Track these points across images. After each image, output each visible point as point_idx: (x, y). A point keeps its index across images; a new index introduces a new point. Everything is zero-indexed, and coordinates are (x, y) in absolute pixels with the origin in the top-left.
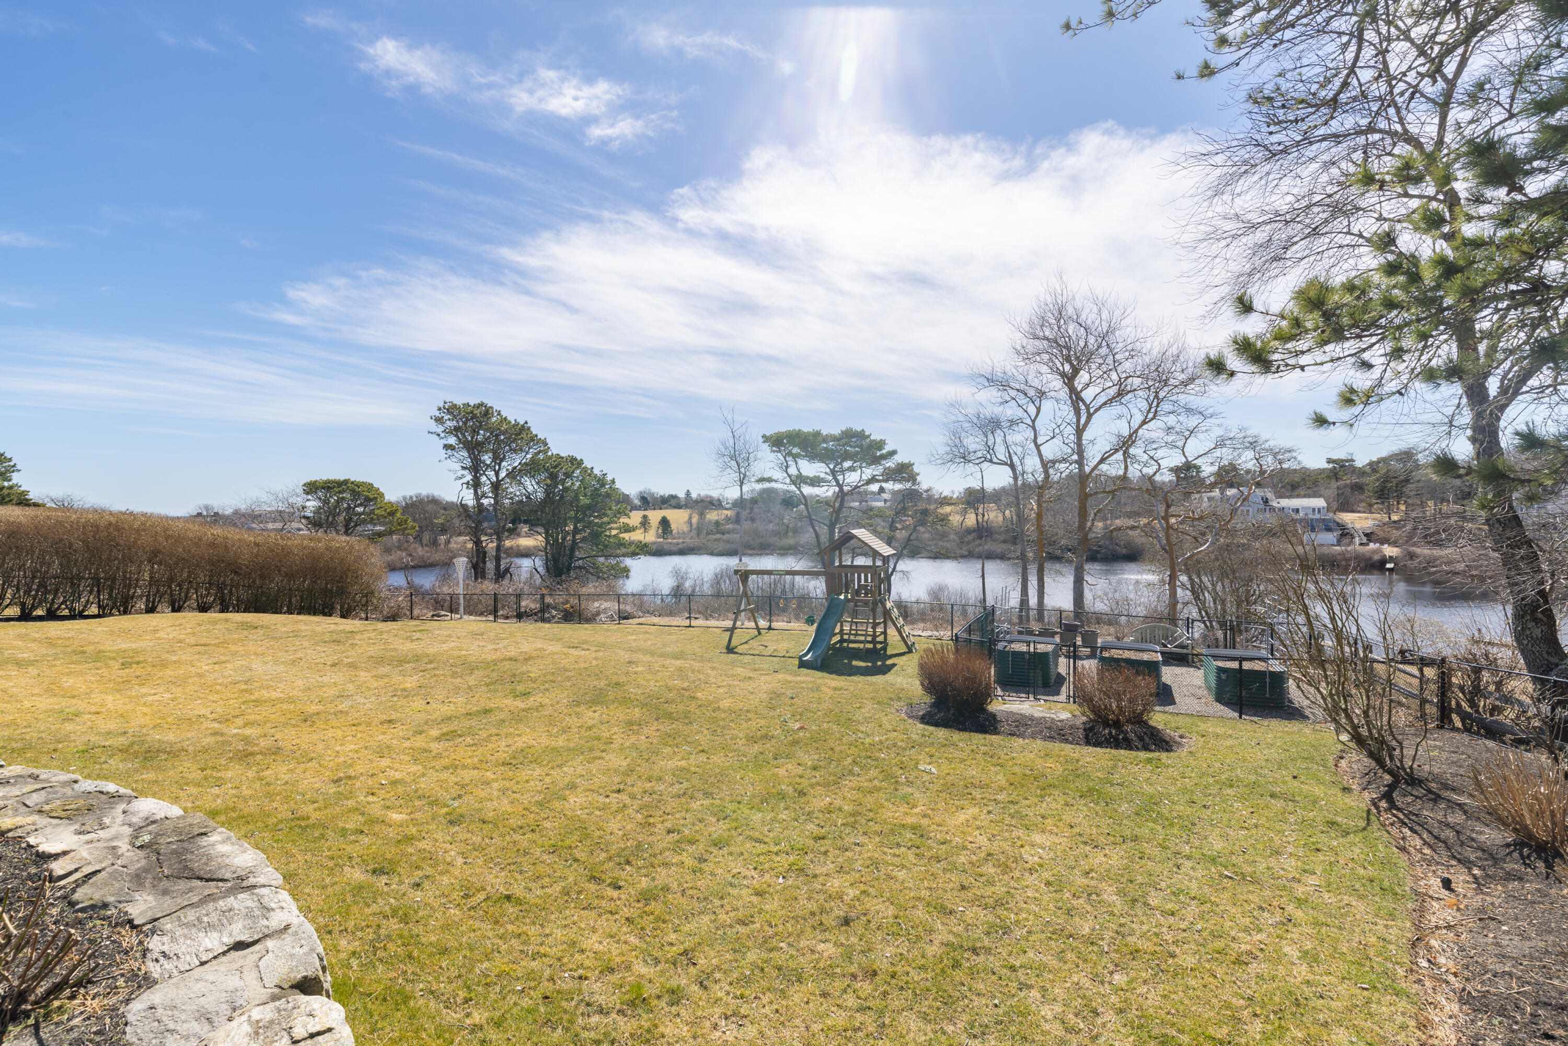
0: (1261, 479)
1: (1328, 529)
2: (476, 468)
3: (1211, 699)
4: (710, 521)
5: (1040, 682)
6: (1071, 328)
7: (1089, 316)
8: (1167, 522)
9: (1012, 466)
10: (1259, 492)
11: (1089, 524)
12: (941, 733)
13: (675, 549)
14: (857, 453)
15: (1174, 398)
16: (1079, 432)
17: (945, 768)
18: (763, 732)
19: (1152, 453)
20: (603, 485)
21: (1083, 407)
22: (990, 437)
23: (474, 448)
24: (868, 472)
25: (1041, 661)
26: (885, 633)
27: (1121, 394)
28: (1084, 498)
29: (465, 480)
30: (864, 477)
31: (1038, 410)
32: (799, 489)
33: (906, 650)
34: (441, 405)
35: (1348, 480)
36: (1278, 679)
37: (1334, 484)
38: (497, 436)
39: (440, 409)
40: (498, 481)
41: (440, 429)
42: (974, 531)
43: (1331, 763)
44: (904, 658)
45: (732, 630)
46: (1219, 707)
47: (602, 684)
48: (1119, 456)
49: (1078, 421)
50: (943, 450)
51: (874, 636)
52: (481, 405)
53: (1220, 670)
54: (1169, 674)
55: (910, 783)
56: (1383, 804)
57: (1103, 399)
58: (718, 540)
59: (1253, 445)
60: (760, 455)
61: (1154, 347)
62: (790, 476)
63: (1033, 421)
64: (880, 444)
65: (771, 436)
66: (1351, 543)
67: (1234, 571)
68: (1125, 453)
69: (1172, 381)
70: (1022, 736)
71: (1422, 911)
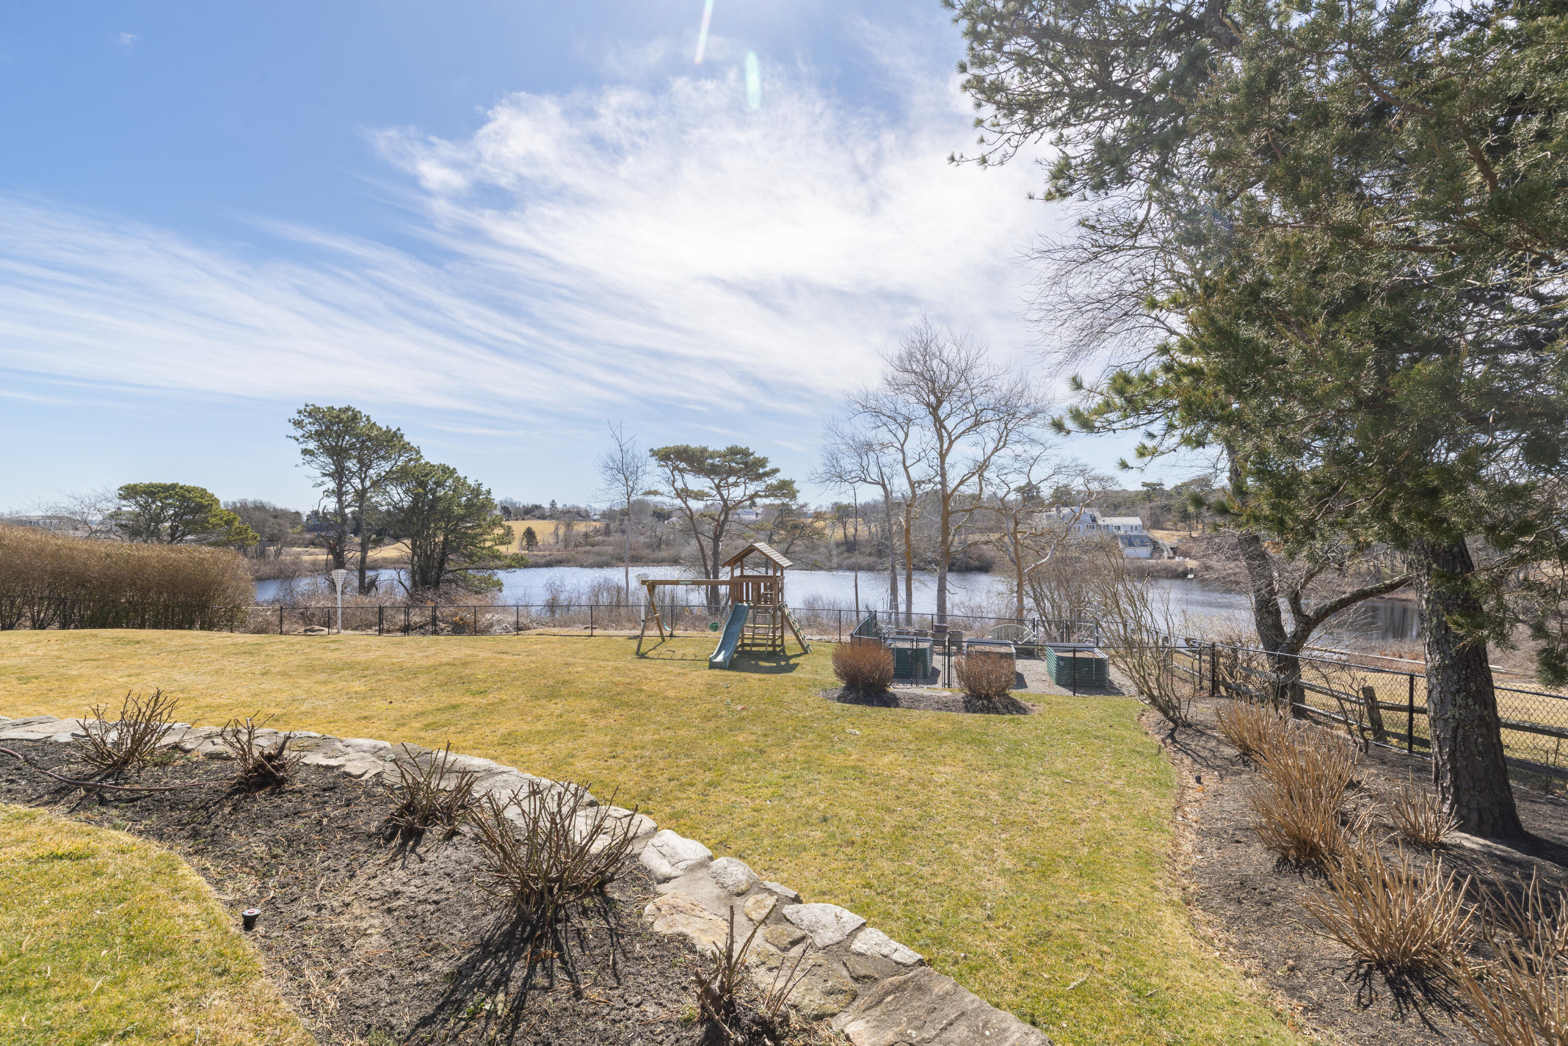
0: (1089, 499)
1: (1143, 545)
2: (339, 474)
3: (1053, 682)
4: (578, 534)
5: (921, 674)
6: (935, 363)
7: (950, 353)
8: (1016, 538)
9: (884, 486)
10: (1088, 511)
11: (951, 538)
12: (857, 708)
13: (542, 561)
14: (741, 470)
15: (1020, 429)
16: (943, 456)
17: (866, 731)
18: (713, 712)
19: (1003, 478)
20: (478, 495)
21: (945, 434)
22: (865, 458)
23: (337, 454)
24: (752, 488)
25: (920, 656)
26: (782, 637)
27: (977, 424)
28: (946, 516)
29: (324, 488)
30: (748, 493)
31: (907, 435)
32: (685, 502)
33: (801, 651)
34: (302, 408)
35: (1159, 502)
36: (1100, 665)
37: (1148, 505)
38: (363, 442)
39: (300, 412)
40: (365, 490)
41: (299, 433)
42: (842, 544)
43: (1136, 718)
44: (802, 658)
45: (640, 638)
46: (1058, 688)
47: (551, 682)
48: (975, 479)
49: (941, 446)
50: (821, 469)
51: (774, 640)
52: (348, 409)
53: (1059, 658)
54: (1021, 665)
55: (842, 741)
56: (1169, 741)
57: (961, 428)
58: (589, 552)
59: (1083, 472)
60: (648, 469)
61: (1003, 385)
62: (676, 489)
63: (902, 445)
64: (762, 462)
65: (659, 451)
66: (1160, 557)
67: (1067, 581)
68: (980, 475)
69: (1018, 415)
70: (917, 708)
71: (1182, 794)
